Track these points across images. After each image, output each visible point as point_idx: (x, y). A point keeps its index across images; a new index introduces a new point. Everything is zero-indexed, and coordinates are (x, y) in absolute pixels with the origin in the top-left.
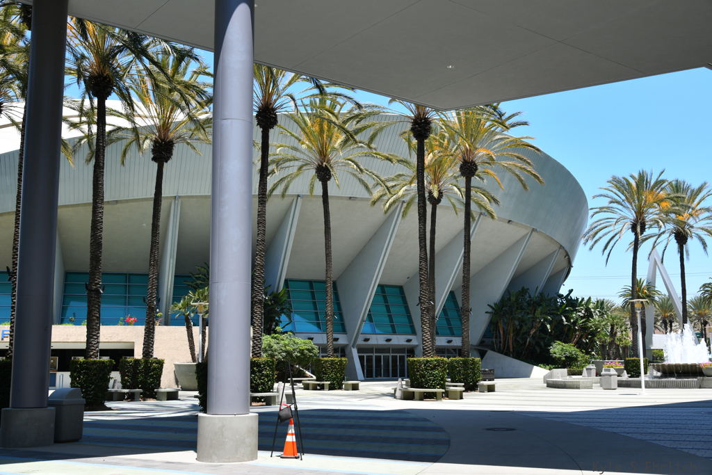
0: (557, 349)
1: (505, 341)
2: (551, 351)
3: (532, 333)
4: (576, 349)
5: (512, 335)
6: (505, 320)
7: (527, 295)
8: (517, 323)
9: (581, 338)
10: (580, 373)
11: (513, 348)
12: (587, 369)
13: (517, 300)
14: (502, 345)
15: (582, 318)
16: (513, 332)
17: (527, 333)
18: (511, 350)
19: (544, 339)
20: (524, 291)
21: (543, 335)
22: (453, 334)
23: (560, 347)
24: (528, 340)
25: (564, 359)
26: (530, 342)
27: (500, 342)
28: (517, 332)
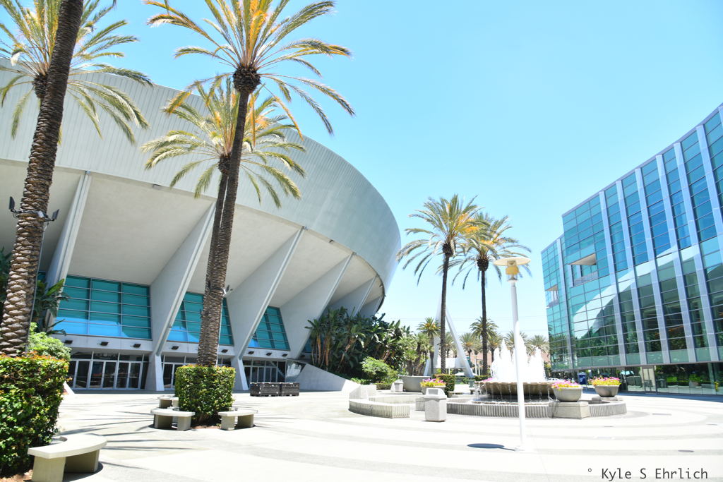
0: (369, 364)
1: (322, 357)
2: (364, 366)
3: (347, 348)
4: (386, 365)
5: (328, 350)
6: (323, 335)
7: (346, 314)
8: (333, 338)
9: (390, 356)
10: (389, 388)
11: (329, 362)
12: (395, 384)
13: (335, 317)
14: (319, 359)
15: (392, 338)
16: (330, 346)
17: (343, 348)
18: (327, 364)
19: (358, 355)
20: (343, 311)
21: (357, 351)
22: (273, 347)
23: (372, 362)
24: (343, 355)
25: (374, 373)
26: (345, 357)
27: (318, 357)
28: (333, 347)
